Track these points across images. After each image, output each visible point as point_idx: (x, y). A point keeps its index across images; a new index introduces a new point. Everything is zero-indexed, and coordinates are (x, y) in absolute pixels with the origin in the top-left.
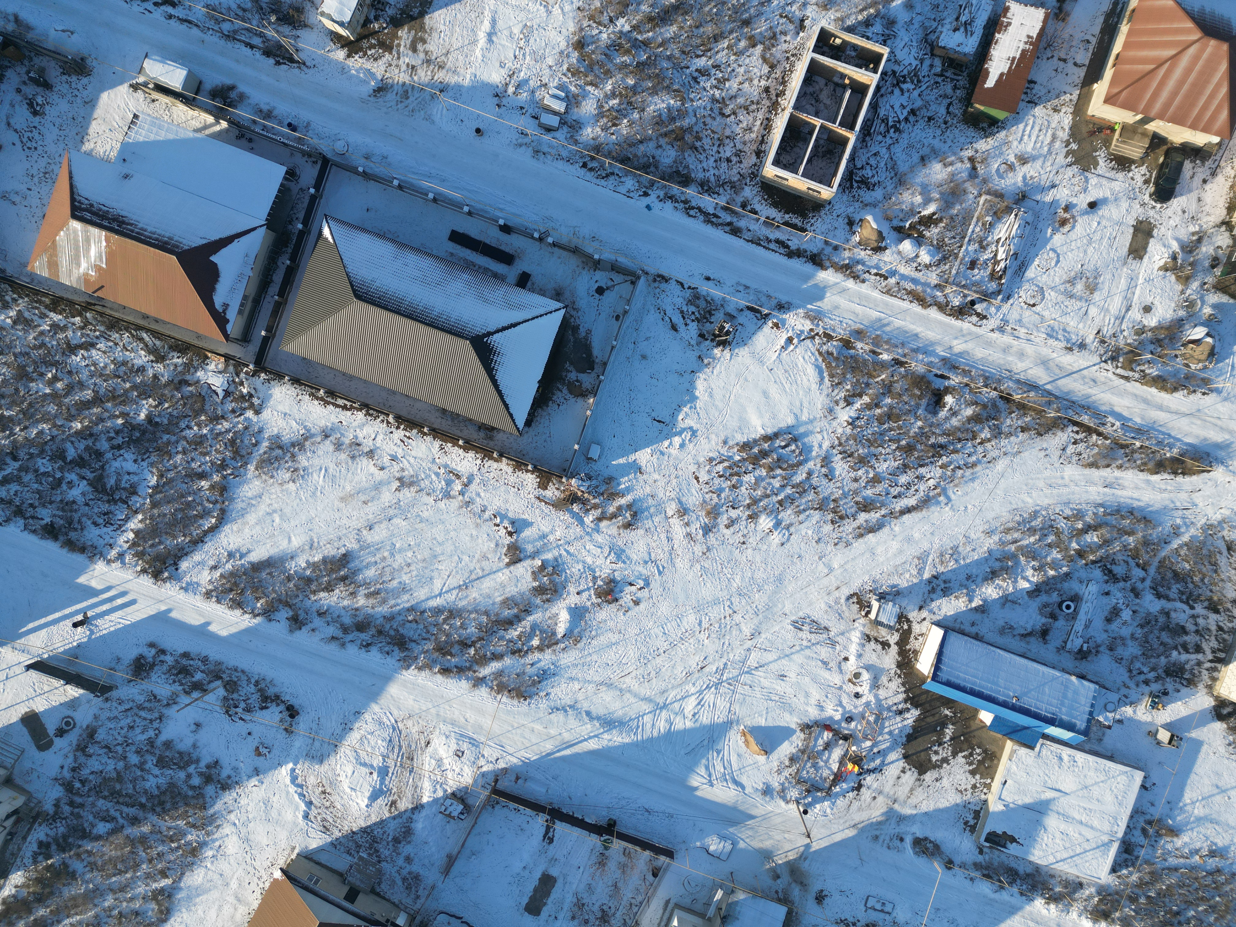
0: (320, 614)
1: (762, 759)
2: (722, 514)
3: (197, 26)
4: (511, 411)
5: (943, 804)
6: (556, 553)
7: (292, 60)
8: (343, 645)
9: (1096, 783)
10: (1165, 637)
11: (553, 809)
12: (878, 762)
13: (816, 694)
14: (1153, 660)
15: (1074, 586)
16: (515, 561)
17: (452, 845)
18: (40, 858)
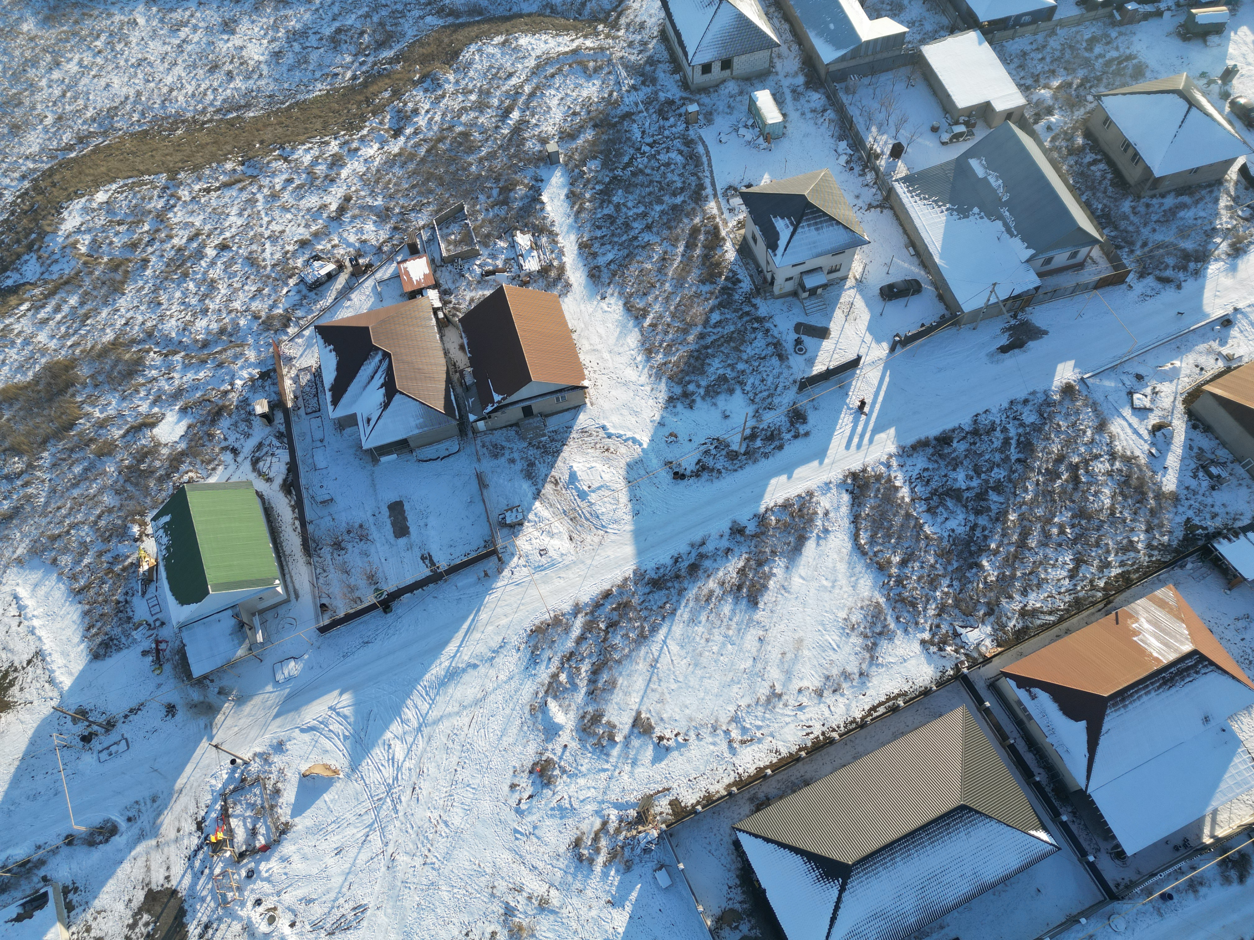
0: (728, 550)
1: (304, 768)
4: (760, 841)
6: (613, 760)
8: (692, 545)
11: (440, 579)
12: (197, 864)
13: (298, 866)
16: (637, 721)
17: (491, 494)
18: (731, 274)
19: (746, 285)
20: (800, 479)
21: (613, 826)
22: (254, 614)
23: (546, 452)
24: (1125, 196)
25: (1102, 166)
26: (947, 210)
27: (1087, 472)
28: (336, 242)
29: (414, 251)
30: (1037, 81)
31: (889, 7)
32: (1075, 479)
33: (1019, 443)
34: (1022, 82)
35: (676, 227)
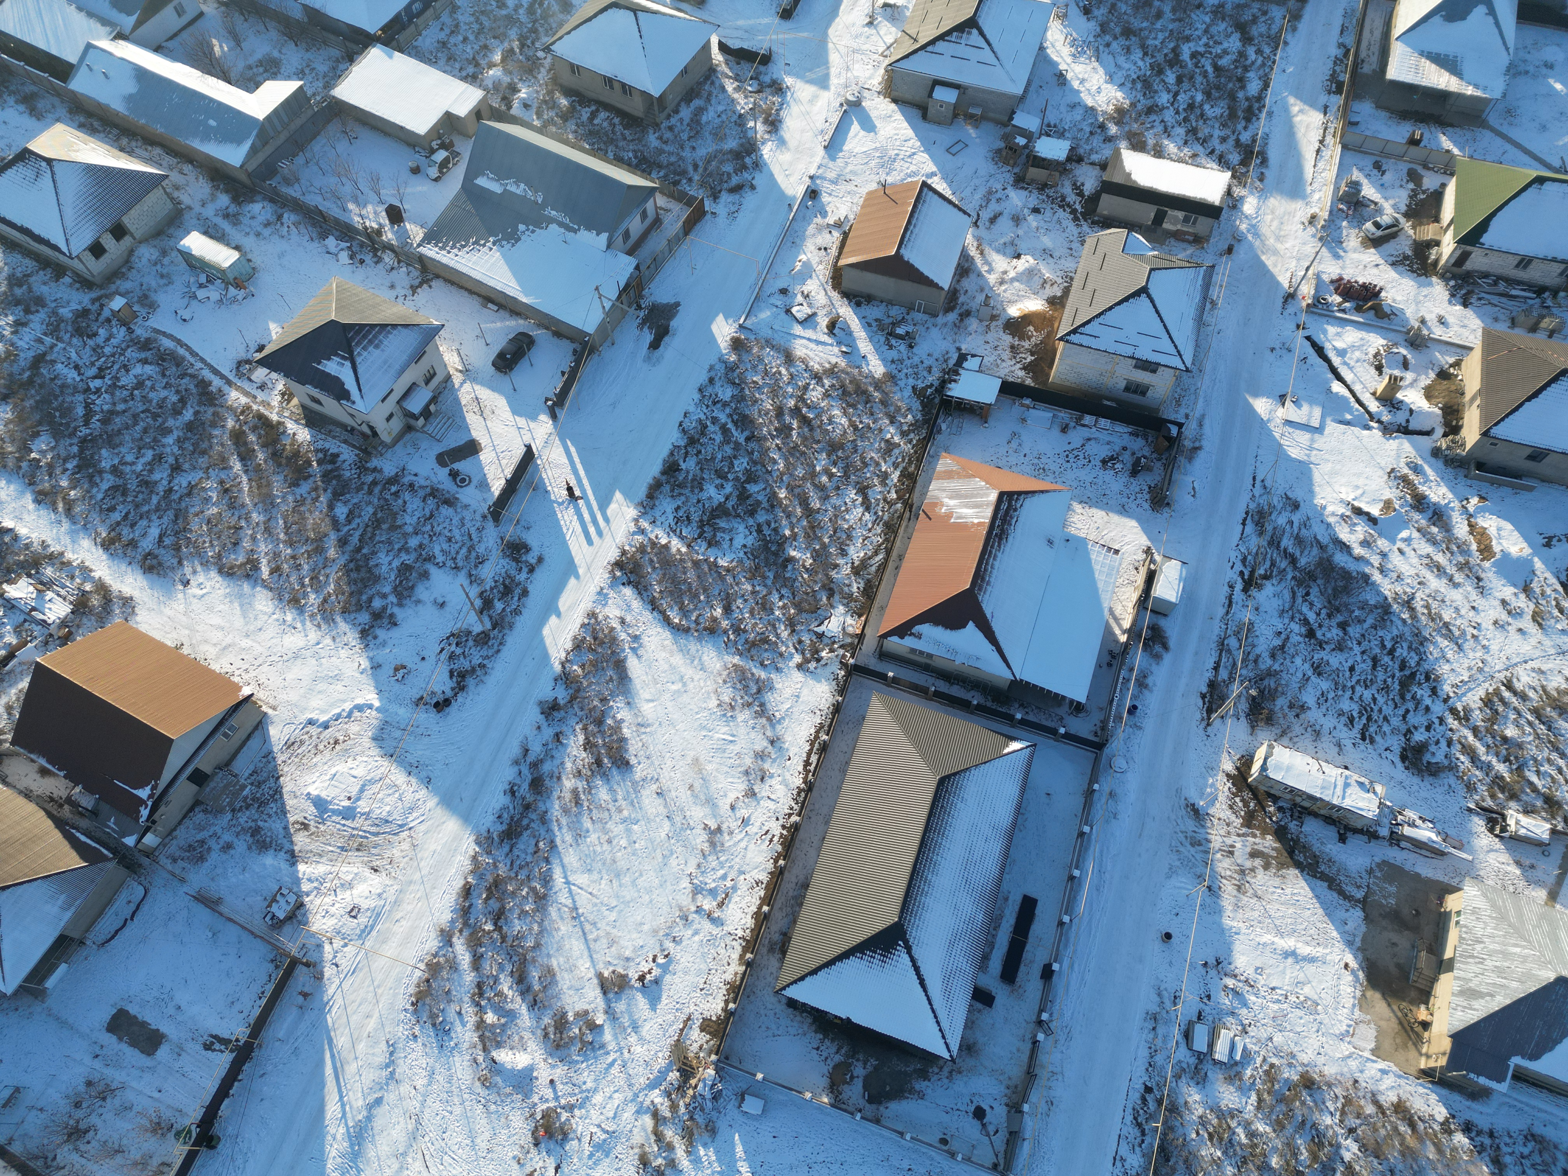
0: (557, 736)
3: (1227, 613)
4: (808, 979)
6: (611, 1046)
7: (1210, 711)
8: (516, 763)
11: (252, 1050)
16: (604, 986)
18: (320, 455)
19: (348, 455)
20: (570, 608)
21: (664, 1108)
23: (263, 804)
24: (644, 131)
25: (603, 115)
26: (494, 244)
27: (809, 407)
30: (477, 65)
31: (261, 70)
32: (805, 421)
33: (735, 423)
34: (464, 74)
35: (211, 447)
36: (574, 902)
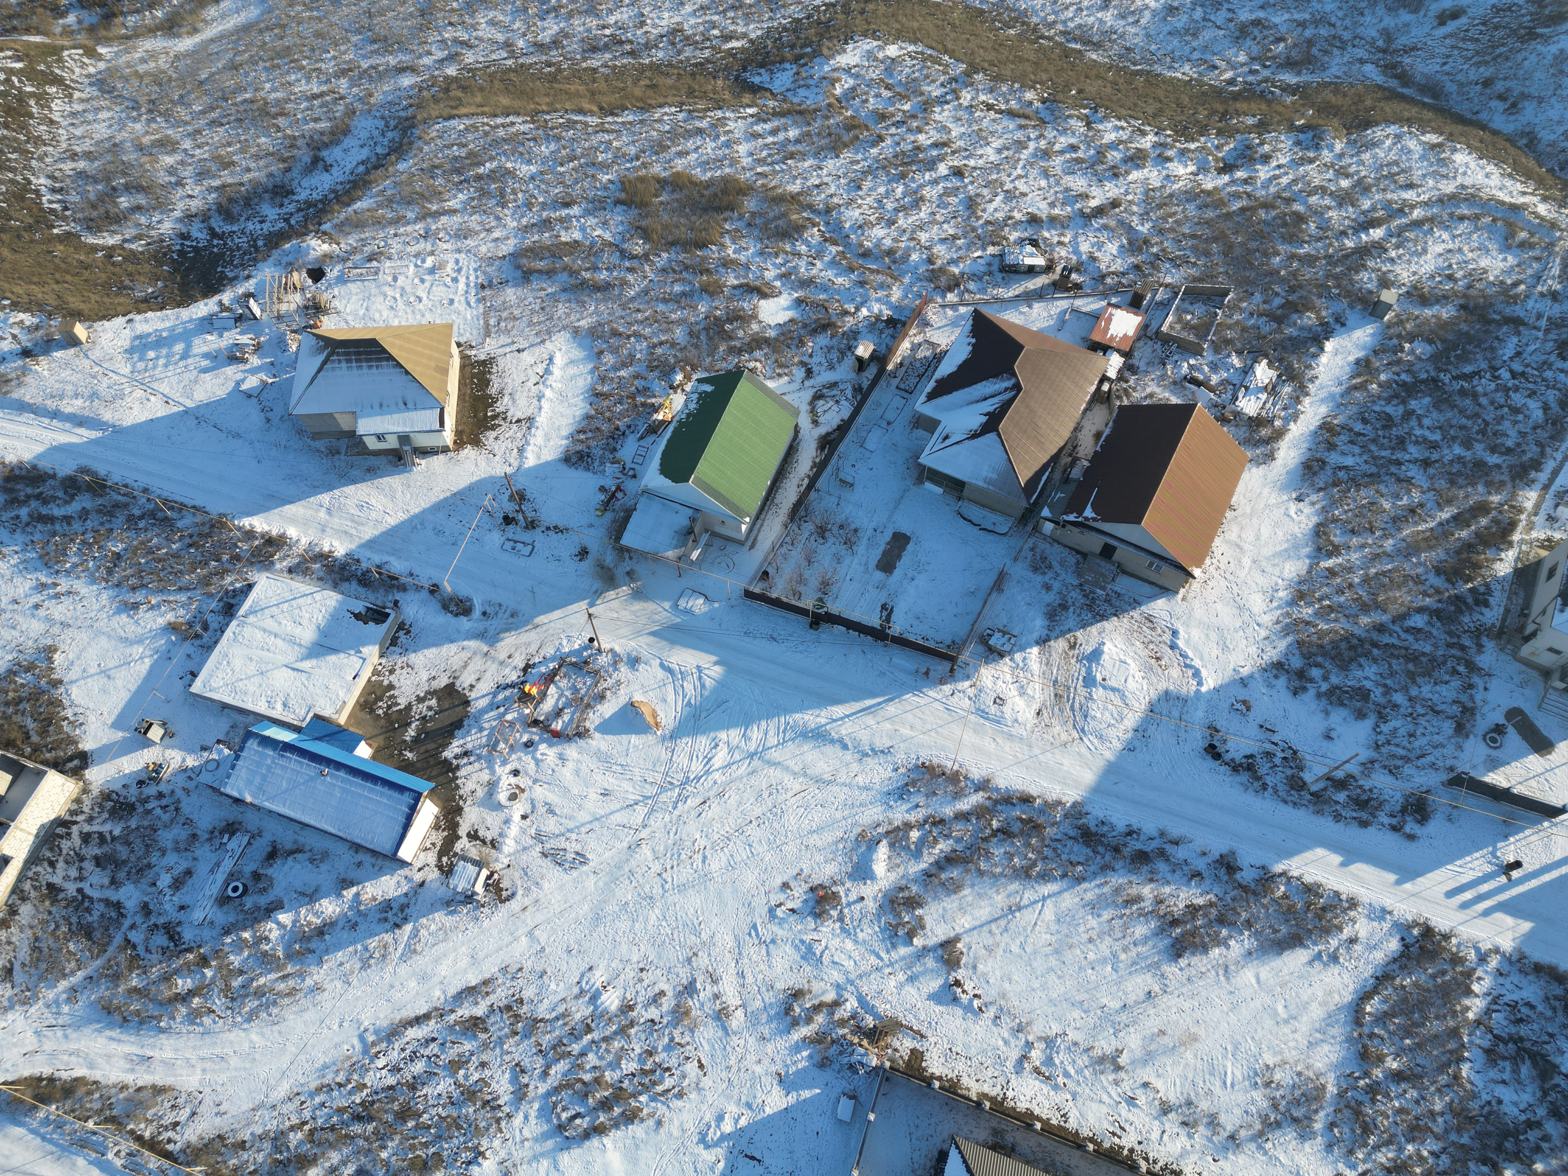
0: (1198, 875)
1: (638, 697)
2: (668, 1012)
5: (431, 653)
6: (894, 955)
8: (1162, 834)
9: (249, 678)
10: (123, 852)
11: (883, 640)
12: (501, 697)
13: (566, 773)
14: (146, 823)
15: (221, 917)
16: (948, 944)
17: (998, 602)
18: (1482, 589)
19: (1491, 616)
21: (842, 1013)
22: (706, 531)
23: (1090, 607)
28: (1066, 240)
29: (1135, 303)
35: (1461, 487)
36: (1026, 907)
